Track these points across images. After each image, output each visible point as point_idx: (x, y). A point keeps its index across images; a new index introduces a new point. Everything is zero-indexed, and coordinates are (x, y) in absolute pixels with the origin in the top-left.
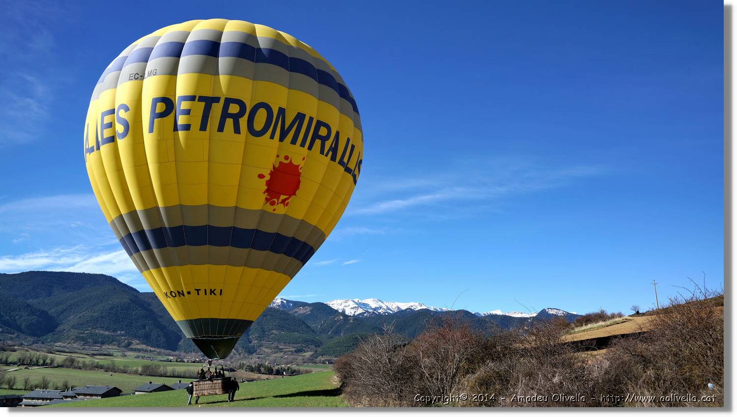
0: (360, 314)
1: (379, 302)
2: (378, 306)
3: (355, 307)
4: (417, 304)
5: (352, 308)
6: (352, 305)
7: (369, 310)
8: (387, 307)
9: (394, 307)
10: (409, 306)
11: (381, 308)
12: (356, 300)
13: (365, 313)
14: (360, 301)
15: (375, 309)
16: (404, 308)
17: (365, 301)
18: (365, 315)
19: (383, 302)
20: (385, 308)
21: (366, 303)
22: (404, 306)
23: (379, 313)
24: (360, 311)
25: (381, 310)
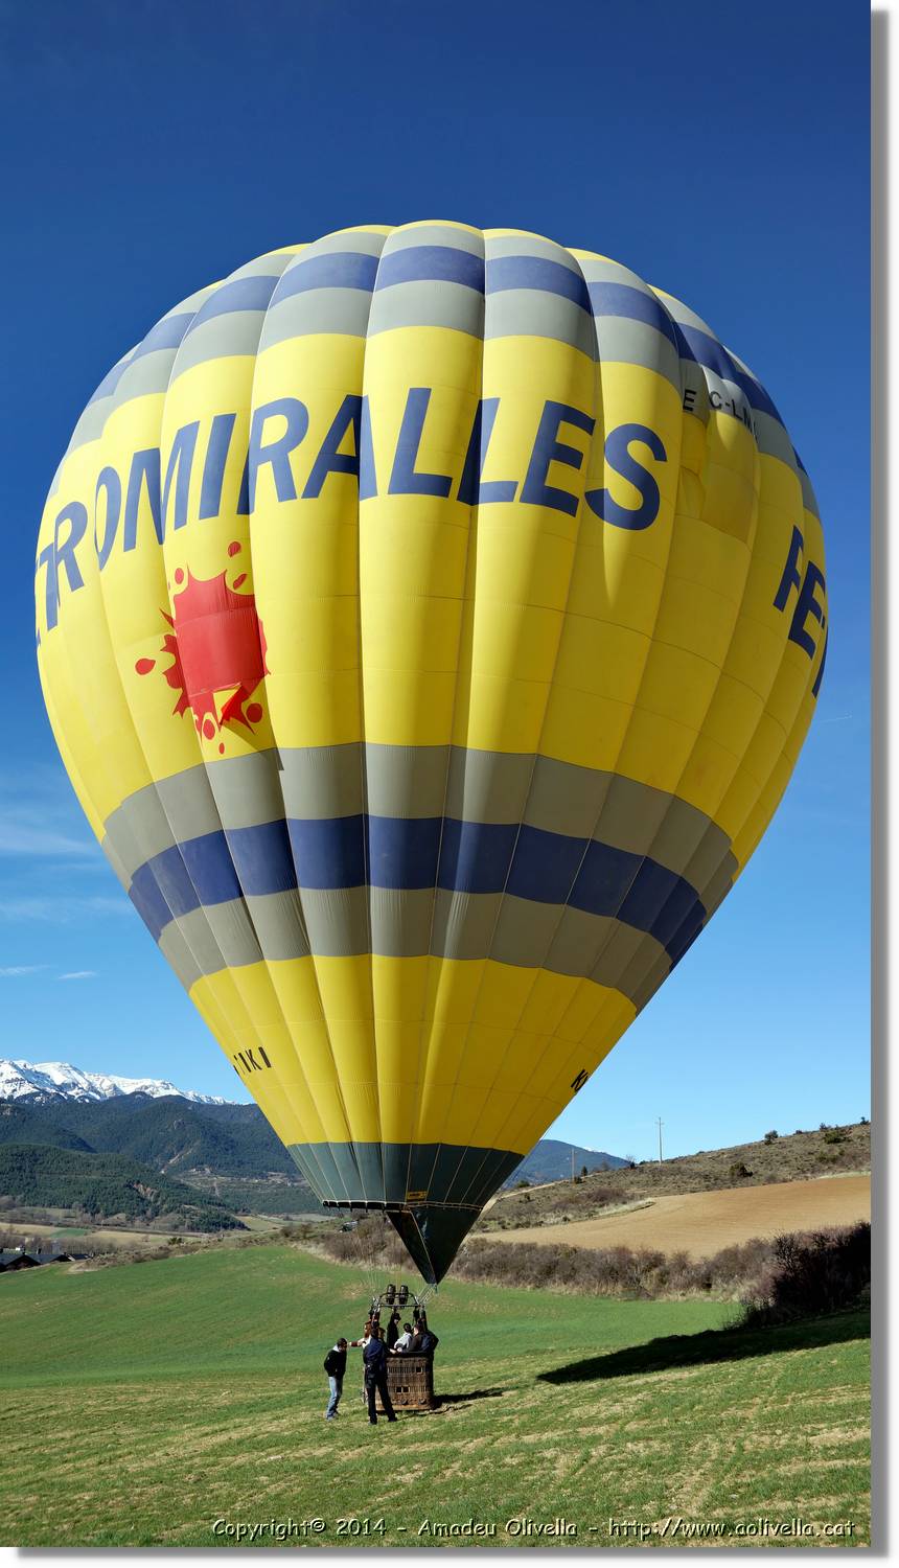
0: (25, 1097)
1: (72, 1072)
2: (68, 1081)
3: (17, 1080)
4: (158, 1083)
5: (8, 1082)
6: (13, 1074)
7: (48, 1089)
8: (90, 1084)
9: (105, 1086)
10: (139, 1086)
11: (75, 1085)
12: (20, 1064)
13: (36, 1095)
14: (29, 1067)
15: (61, 1088)
16: (128, 1089)
17: (38, 1068)
18: (38, 1099)
19: (81, 1073)
20: (85, 1086)
21: (43, 1072)
22: (128, 1087)
23: (69, 1097)
24: (27, 1089)
25: (76, 1090)
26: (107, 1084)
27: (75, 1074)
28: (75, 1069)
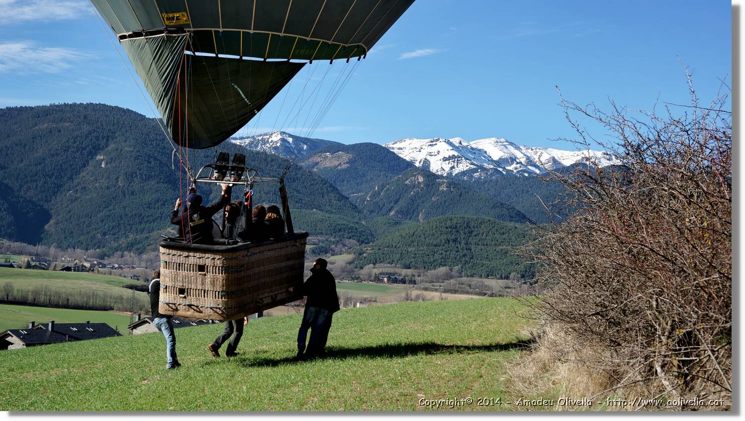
0: (463, 173)
1: (509, 147)
2: (505, 156)
3: (453, 157)
4: (599, 154)
5: (445, 159)
6: (446, 150)
7: (486, 165)
8: (528, 158)
9: (543, 159)
10: (579, 158)
11: (513, 160)
12: (456, 141)
13: (475, 171)
14: (464, 144)
15: (499, 163)
16: (567, 163)
17: (474, 144)
18: (476, 175)
19: (517, 148)
20: (523, 160)
21: (480, 147)
22: (568, 158)
23: (508, 171)
24: (464, 166)
25: (514, 165)
26: (545, 157)
27: (512, 149)
28: (511, 144)
